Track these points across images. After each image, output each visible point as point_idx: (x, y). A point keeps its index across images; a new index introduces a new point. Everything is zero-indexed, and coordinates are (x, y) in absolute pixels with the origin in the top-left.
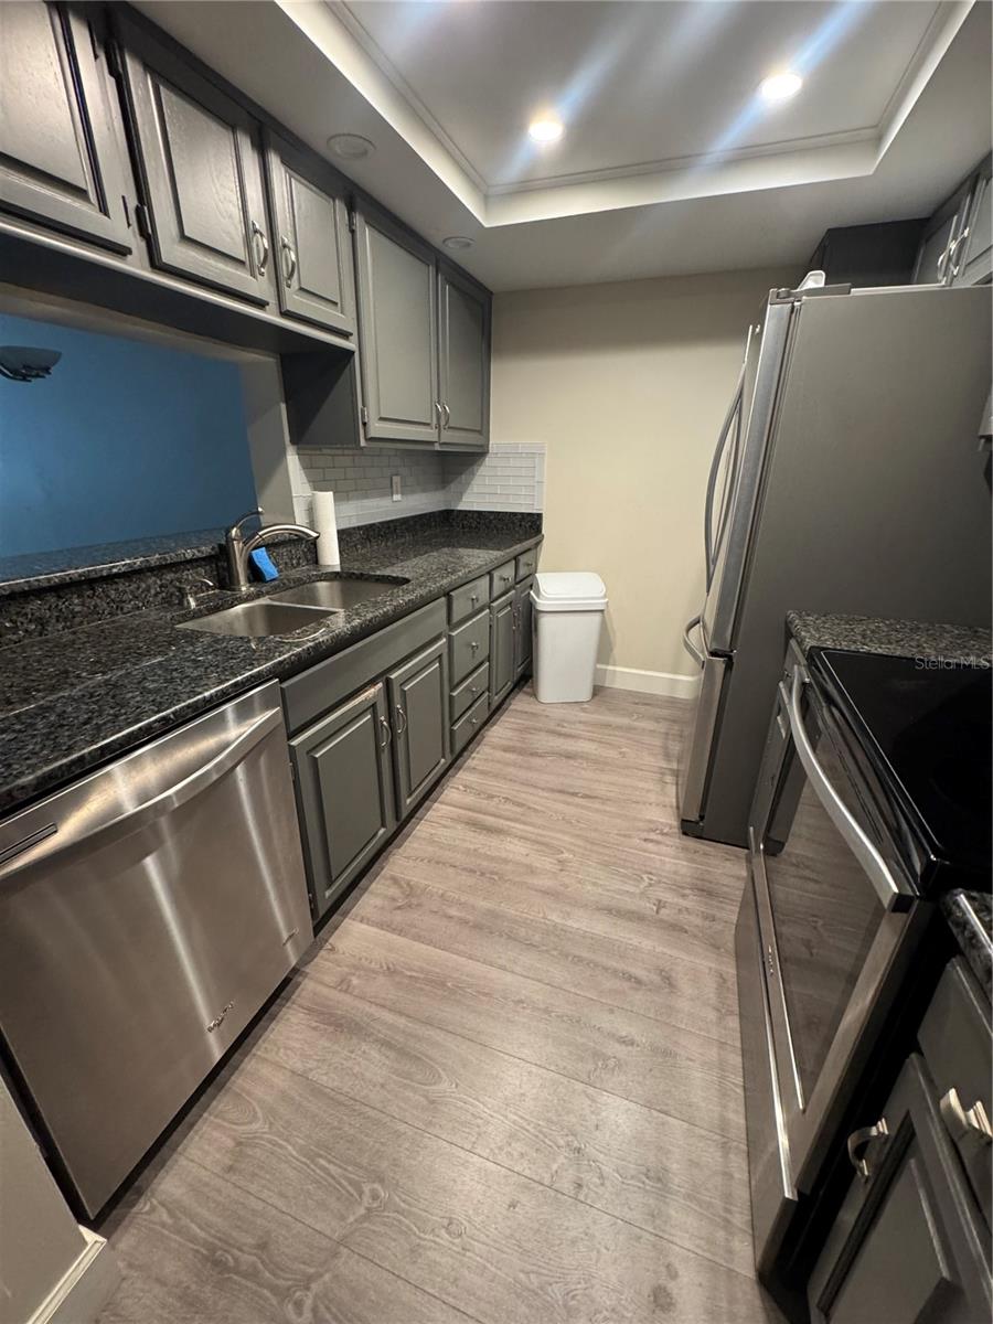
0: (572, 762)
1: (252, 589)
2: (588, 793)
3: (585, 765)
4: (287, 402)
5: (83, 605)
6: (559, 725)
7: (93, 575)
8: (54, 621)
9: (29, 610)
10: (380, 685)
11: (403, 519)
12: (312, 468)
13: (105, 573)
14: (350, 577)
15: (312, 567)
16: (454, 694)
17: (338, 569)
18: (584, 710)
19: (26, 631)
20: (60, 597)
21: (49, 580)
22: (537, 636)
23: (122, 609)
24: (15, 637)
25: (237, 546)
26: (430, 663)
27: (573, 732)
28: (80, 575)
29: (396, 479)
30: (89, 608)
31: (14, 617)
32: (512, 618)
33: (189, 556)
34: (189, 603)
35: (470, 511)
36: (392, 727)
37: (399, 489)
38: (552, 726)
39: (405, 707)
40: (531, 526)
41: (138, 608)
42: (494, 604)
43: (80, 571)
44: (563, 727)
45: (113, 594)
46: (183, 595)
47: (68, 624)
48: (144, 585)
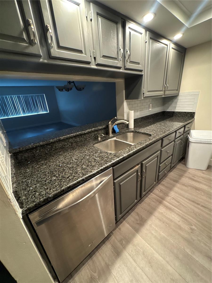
0: (197, 191)
1: (113, 135)
2: (203, 205)
3: (203, 194)
4: (125, 90)
5: (79, 140)
6: (193, 177)
7: (81, 134)
8: (74, 143)
9: (70, 141)
10: (140, 165)
11: (151, 115)
12: (129, 105)
13: (83, 133)
14: (136, 132)
15: (127, 129)
16: (160, 165)
17: (133, 130)
18: (203, 173)
19: (69, 145)
20: (75, 138)
21: (73, 135)
22: (188, 148)
23: (86, 140)
24: (67, 146)
25: (110, 126)
26: (155, 158)
27: (199, 180)
28: (79, 134)
29: (151, 105)
30: (80, 140)
31: (67, 142)
32: (181, 143)
33: (100, 128)
34: (99, 139)
35: (170, 112)
36: (142, 175)
37: (151, 108)
38: (191, 176)
39: (146, 171)
40: (190, 116)
41: (89, 140)
42: (176, 140)
43: (79, 133)
44: (195, 177)
45: (85, 137)
46: (98, 137)
47: (76, 143)
48: (91, 135)
